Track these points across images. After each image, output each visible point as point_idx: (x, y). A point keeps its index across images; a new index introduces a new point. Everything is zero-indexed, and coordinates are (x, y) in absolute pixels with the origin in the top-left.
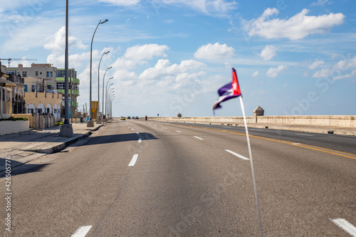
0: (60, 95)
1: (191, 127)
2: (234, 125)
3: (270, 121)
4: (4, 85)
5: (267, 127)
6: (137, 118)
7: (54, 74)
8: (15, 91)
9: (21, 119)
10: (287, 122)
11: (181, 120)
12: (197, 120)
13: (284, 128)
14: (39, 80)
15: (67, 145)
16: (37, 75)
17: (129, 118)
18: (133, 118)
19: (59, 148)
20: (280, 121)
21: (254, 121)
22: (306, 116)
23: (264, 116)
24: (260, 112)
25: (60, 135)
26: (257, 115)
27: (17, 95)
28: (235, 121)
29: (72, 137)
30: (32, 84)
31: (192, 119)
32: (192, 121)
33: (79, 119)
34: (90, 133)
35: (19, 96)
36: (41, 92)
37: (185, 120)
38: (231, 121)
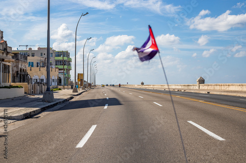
0: (57, 69)
1: (151, 93)
2: (183, 91)
3: (210, 88)
4: (3, 60)
5: (208, 93)
6: (113, 86)
7: (54, 55)
8: (20, 66)
9: (17, 87)
10: (223, 88)
11: (143, 87)
12: (155, 87)
13: (223, 94)
14: (42, 59)
15: (43, 110)
16: (42, 55)
17: (107, 85)
18: (111, 85)
19: (32, 114)
20: (218, 88)
21: (197, 88)
22: (238, 84)
23: (205, 84)
24: (202, 81)
25: (43, 100)
26: (200, 83)
27: (21, 69)
28: (183, 87)
29: (52, 102)
30: (36, 61)
31: (151, 86)
32: (151, 87)
33: (70, 86)
34: (72, 98)
35: (23, 70)
36: (43, 67)
37: (146, 86)
38: (180, 87)
